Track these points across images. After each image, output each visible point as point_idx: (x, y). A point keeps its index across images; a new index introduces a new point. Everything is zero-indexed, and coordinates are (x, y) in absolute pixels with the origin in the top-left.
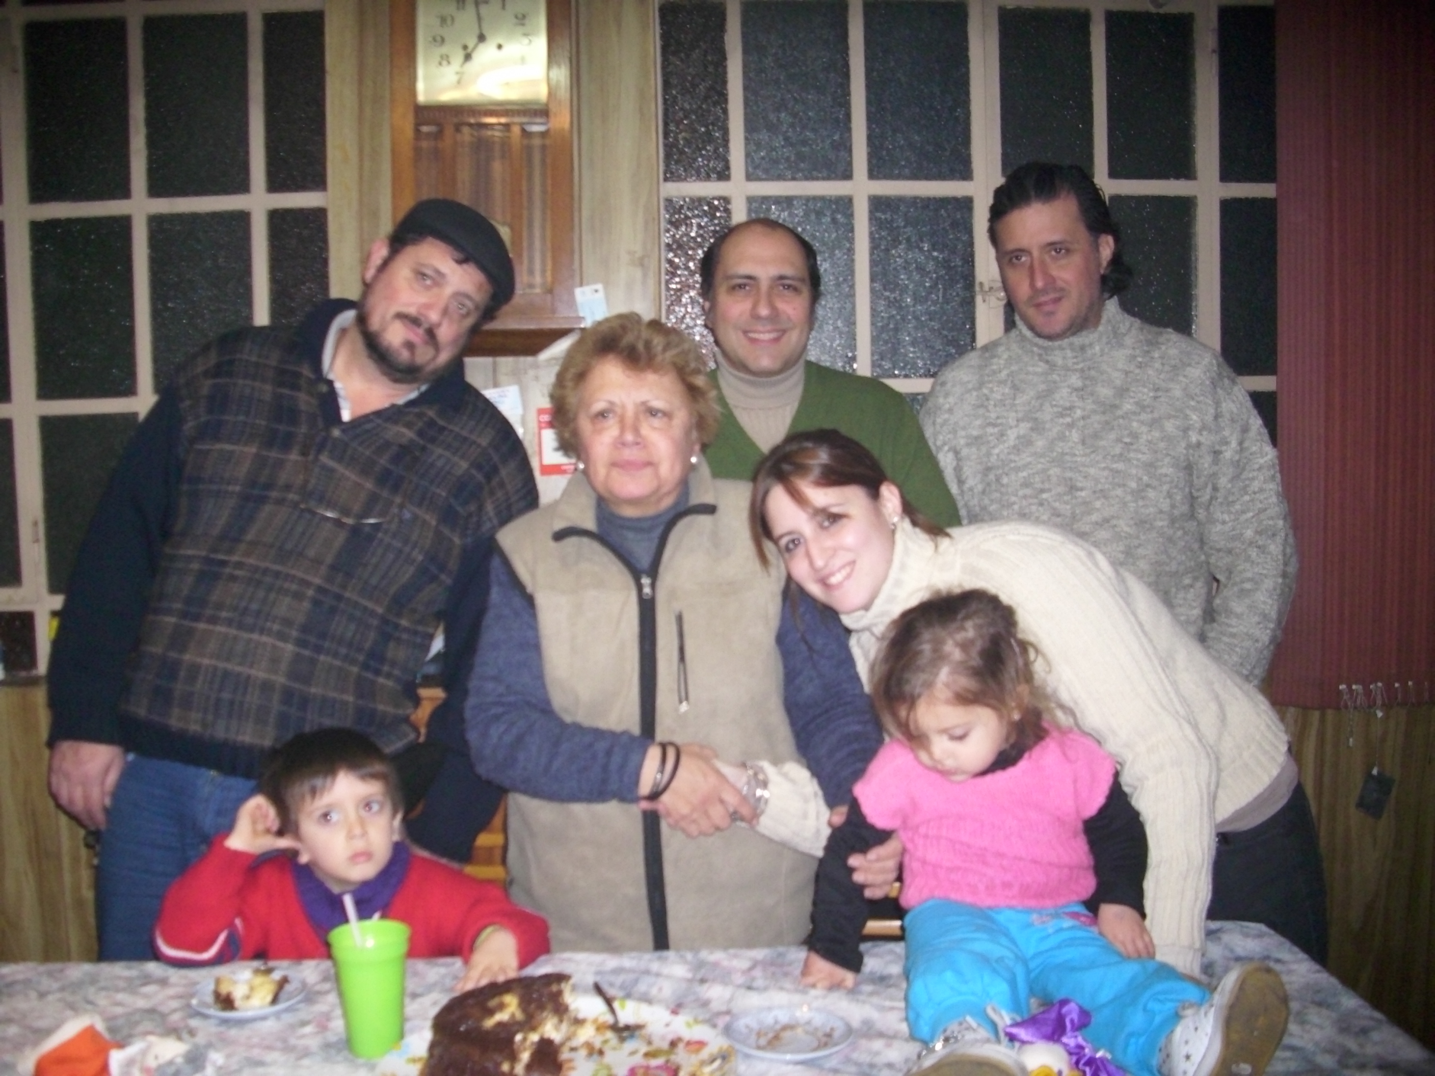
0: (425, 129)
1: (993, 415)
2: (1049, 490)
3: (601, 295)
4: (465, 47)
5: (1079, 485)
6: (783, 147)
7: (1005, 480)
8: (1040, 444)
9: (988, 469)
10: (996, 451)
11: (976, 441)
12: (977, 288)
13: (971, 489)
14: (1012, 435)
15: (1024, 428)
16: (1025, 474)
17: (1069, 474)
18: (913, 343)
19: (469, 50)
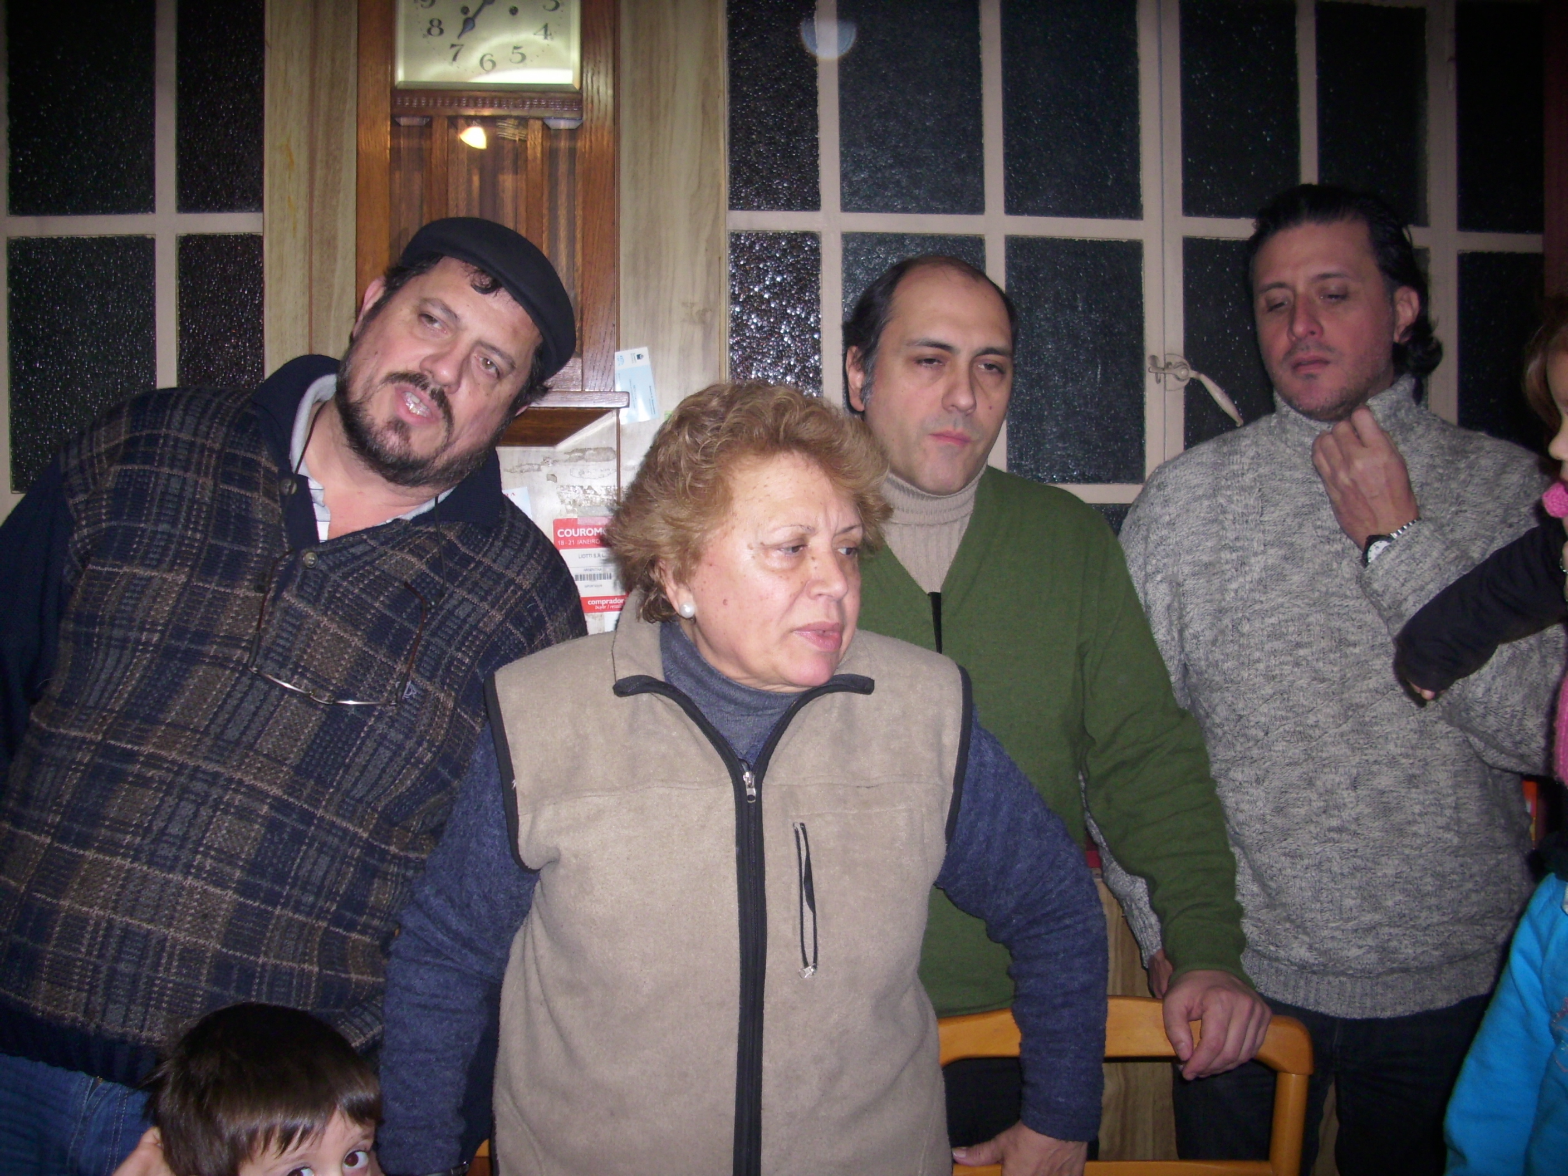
0: (403, 121)
1: (1231, 535)
2: (1309, 644)
3: (646, 361)
4: (465, 10)
5: (1352, 638)
6: (891, 167)
7: (1246, 628)
8: (1296, 578)
9: (1221, 611)
10: (1234, 586)
11: (1207, 570)
12: (1148, 363)
13: (1196, 637)
14: (1257, 565)
15: (1274, 556)
16: (1273, 620)
17: (1336, 623)
18: (1063, 436)
19: (470, 14)
